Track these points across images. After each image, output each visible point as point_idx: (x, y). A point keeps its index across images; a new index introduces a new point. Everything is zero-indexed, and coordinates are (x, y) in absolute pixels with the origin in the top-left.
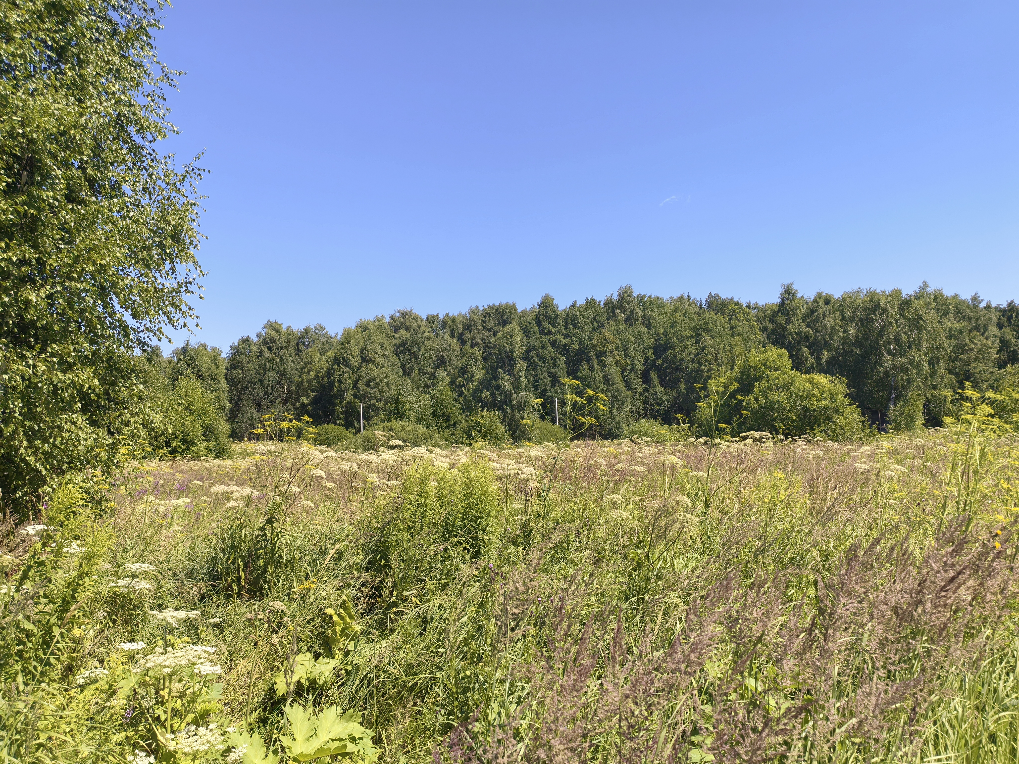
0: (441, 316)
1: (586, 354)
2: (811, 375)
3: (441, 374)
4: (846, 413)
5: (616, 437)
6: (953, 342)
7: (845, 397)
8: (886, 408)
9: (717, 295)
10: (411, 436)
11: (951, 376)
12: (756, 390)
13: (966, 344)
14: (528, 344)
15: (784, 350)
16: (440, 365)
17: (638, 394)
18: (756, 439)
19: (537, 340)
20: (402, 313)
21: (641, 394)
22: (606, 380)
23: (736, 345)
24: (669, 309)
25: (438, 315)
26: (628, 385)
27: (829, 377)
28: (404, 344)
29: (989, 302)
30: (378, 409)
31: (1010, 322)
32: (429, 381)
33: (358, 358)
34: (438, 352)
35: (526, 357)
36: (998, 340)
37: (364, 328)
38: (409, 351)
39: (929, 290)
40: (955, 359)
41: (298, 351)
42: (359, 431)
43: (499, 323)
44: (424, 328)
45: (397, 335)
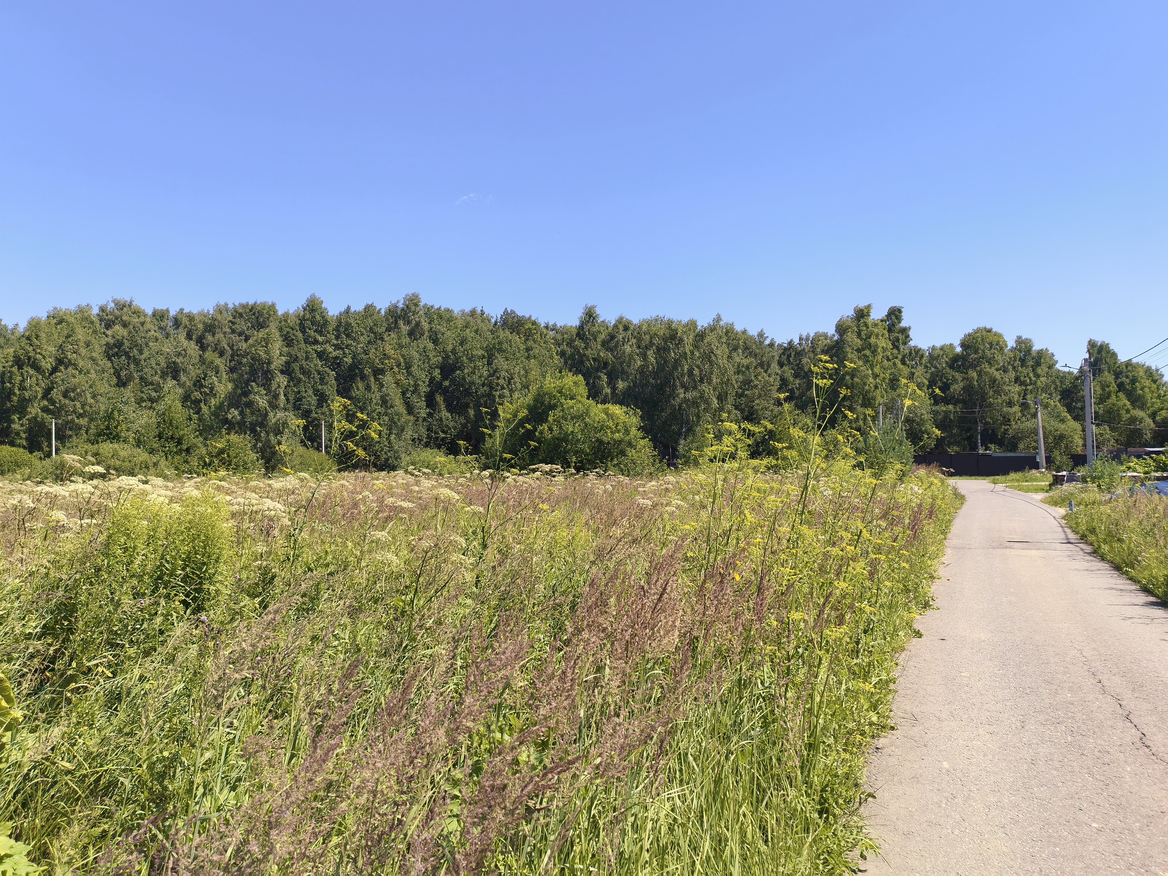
0: (172, 313)
1: (361, 371)
2: (607, 405)
4: (639, 447)
5: (394, 468)
6: (741, 377)
7: (638, 430)
8: (677, 443)
9: (513, 312)
10: (127, 464)
11: (736, 412)
12: (550, 419)
13: (752, 381)
14: (289, 354)
15: (580, 377)
16: (171, 373)
17: (421, 419)
18: (547, 473)
19: (301, 349)
20: (116, 303)
21: (424, 420)
22: (384, 401)
23: (531, 370)
24: (460, 323)
25: (168, 310)
26: (410, 409)
27: (624, 409)
28: (119, 344)
29: (773, 339)
30: (79, 428)
31: (789, 361)
32: (154, 394)
33: (52, 360)
34: (169, 357)
35: (287, 370)
36: (779, 378)
37: (59, 319)
38: (127, 354)
39: (722, 323)
40: (741, 395)
42: (49, 455)
43: (253, 327)
44: (148, 326)
45: (109, 332)
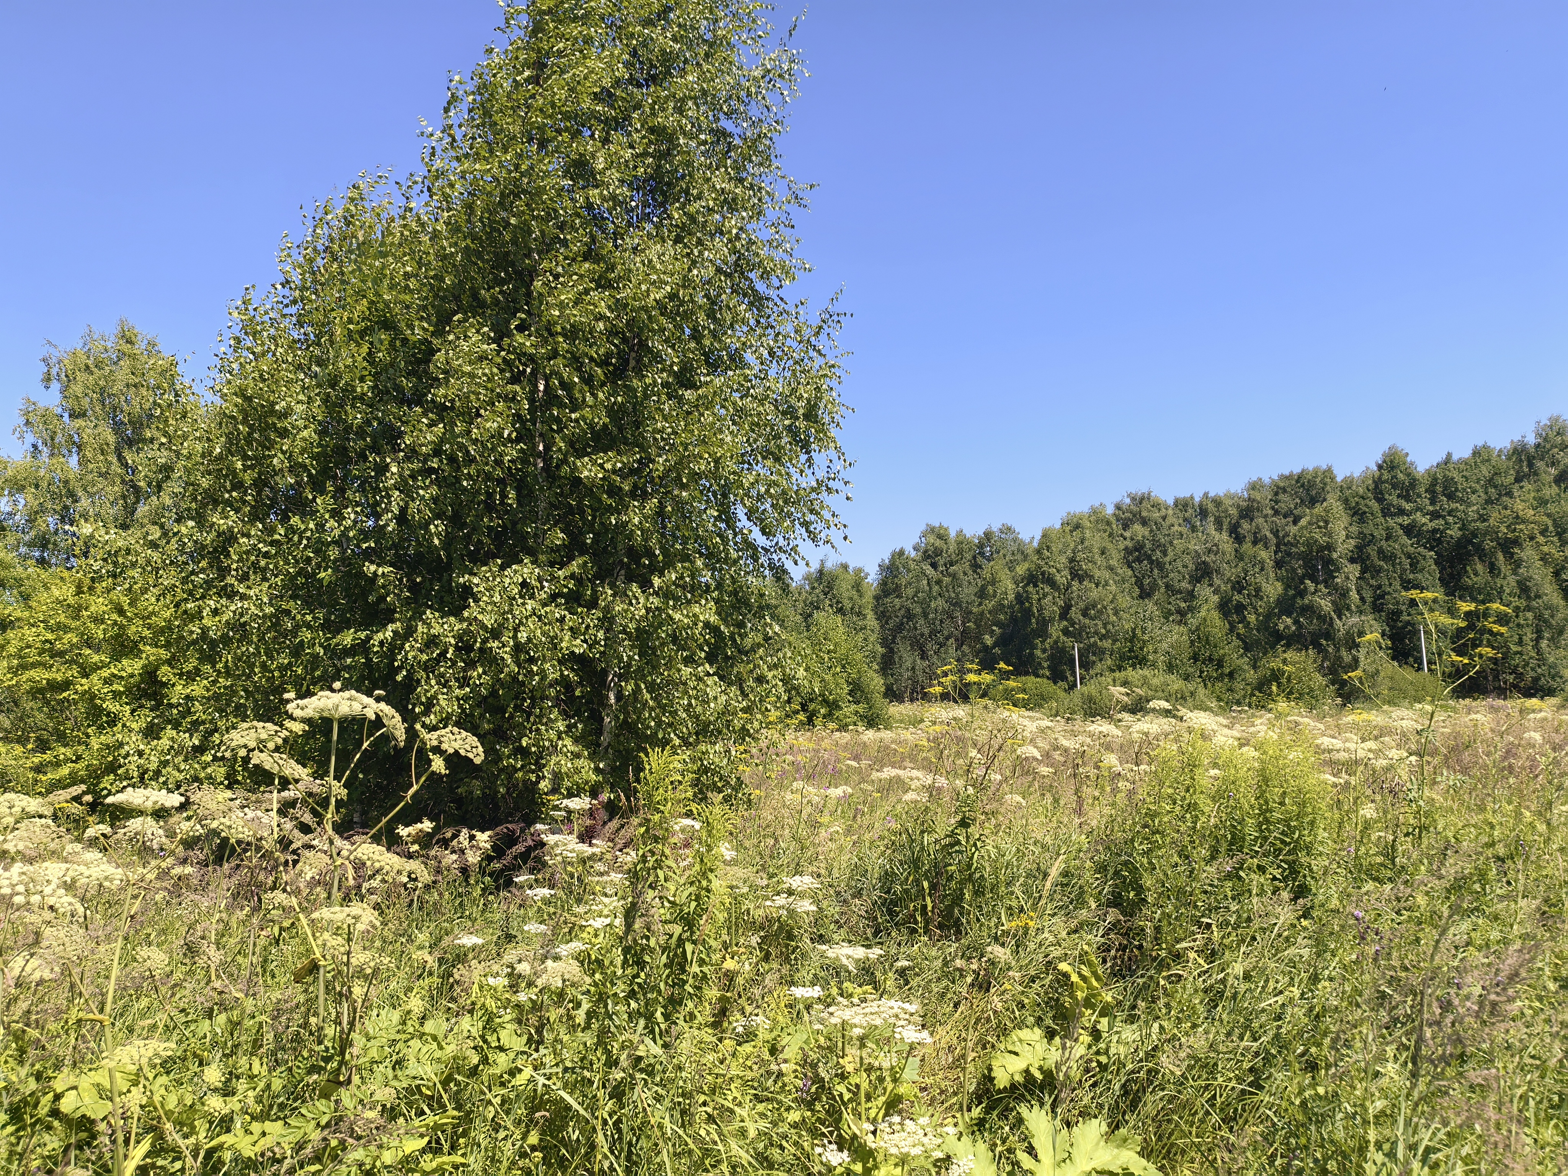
0: (1197, 499)
1: (1479, 545)
3: (1204, 591)
5: (1549, 693)
14: (1361, 535)
16: (1202, 577)
19: (1378, 526)
20: (1133, 499)
22: (1524, 588)
25: (1192, 498)
28: (1139, 547)
30: (1103, 652)
32: (1183, 605)
33: (1066, 572)
34: (1198, 555)
35: (1358, 557)
37: (1074, 525)
38: (1149, 558)
41: (976, 567)
42: (1074, 685)
43: (1302, 503)
44: (1170, 520)
45: (1127, 534)
